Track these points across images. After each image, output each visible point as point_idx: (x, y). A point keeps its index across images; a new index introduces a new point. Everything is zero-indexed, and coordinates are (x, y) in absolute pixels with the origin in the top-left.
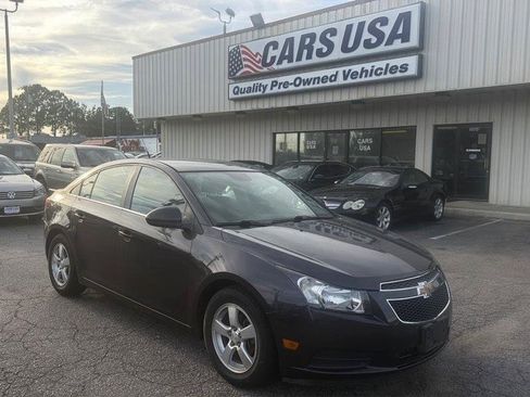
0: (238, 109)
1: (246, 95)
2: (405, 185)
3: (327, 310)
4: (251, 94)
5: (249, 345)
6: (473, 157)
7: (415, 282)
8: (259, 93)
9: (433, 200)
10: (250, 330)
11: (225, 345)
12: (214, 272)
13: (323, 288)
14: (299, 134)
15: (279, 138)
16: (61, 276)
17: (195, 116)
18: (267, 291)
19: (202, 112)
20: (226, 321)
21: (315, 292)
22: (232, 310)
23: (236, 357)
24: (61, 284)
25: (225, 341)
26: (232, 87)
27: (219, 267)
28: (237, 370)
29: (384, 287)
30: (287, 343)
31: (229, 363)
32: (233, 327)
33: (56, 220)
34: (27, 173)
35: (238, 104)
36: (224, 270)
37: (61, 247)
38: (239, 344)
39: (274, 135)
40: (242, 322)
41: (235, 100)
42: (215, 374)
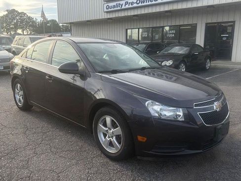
0: (109, 17)
1: (112, 9)
2: (193, 52)
3: (163, 119)
4: (115, 9)
5: (118, 138)
6: (224, 39)
7: (212, 102)
8: (119, 8)
9: (206, 60)
10: (118, 130)
11: (105, 137)
12: (98, 98)
13: (161, 107)
14: (139, 29)
15: (129, 31)
16: (20, 101)
17: (88, 21)
18: (127, 108)
19: (91, 19)
20: (105, 125)
21: (156, 109)
22: (108, 119)
23: (111, 144)
24: (20, 104)
25: (105, 135)
26: (105, 5)
27: (100, 96)
28: (112, 151)
29: (196, 105)
30: (140, 138)
31: (107, 147)
32: (109, 128)
33: (15, 72)
34: (7, 50)
35: (108, 14)
36: (103, 97)
37: (19, 85)
38: (112, 137)
39: (127, 30)
40: (114, 125)
41: (107, 12)
42: (100, 152)
